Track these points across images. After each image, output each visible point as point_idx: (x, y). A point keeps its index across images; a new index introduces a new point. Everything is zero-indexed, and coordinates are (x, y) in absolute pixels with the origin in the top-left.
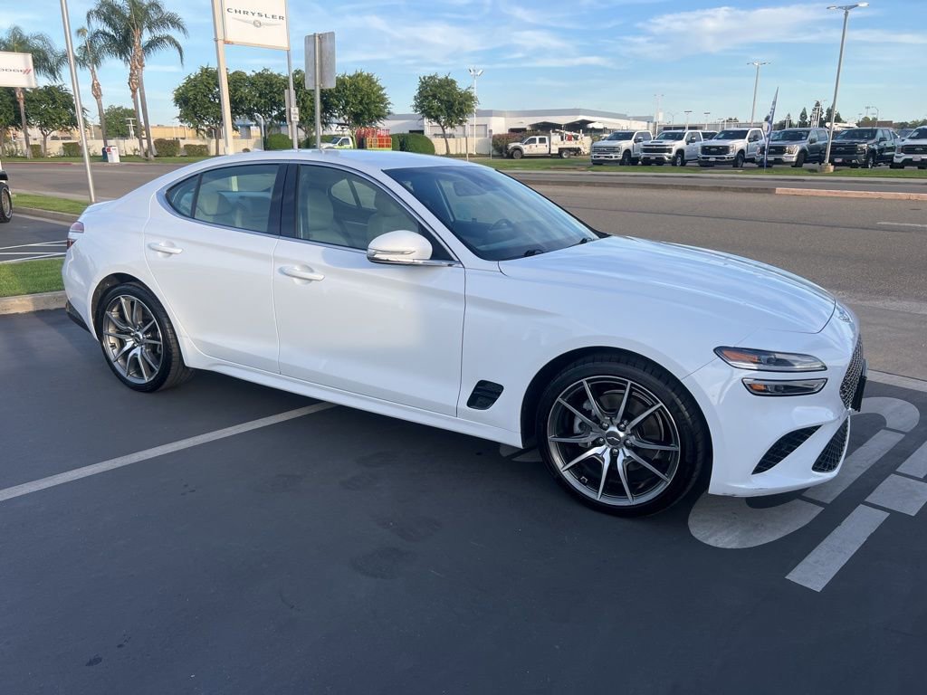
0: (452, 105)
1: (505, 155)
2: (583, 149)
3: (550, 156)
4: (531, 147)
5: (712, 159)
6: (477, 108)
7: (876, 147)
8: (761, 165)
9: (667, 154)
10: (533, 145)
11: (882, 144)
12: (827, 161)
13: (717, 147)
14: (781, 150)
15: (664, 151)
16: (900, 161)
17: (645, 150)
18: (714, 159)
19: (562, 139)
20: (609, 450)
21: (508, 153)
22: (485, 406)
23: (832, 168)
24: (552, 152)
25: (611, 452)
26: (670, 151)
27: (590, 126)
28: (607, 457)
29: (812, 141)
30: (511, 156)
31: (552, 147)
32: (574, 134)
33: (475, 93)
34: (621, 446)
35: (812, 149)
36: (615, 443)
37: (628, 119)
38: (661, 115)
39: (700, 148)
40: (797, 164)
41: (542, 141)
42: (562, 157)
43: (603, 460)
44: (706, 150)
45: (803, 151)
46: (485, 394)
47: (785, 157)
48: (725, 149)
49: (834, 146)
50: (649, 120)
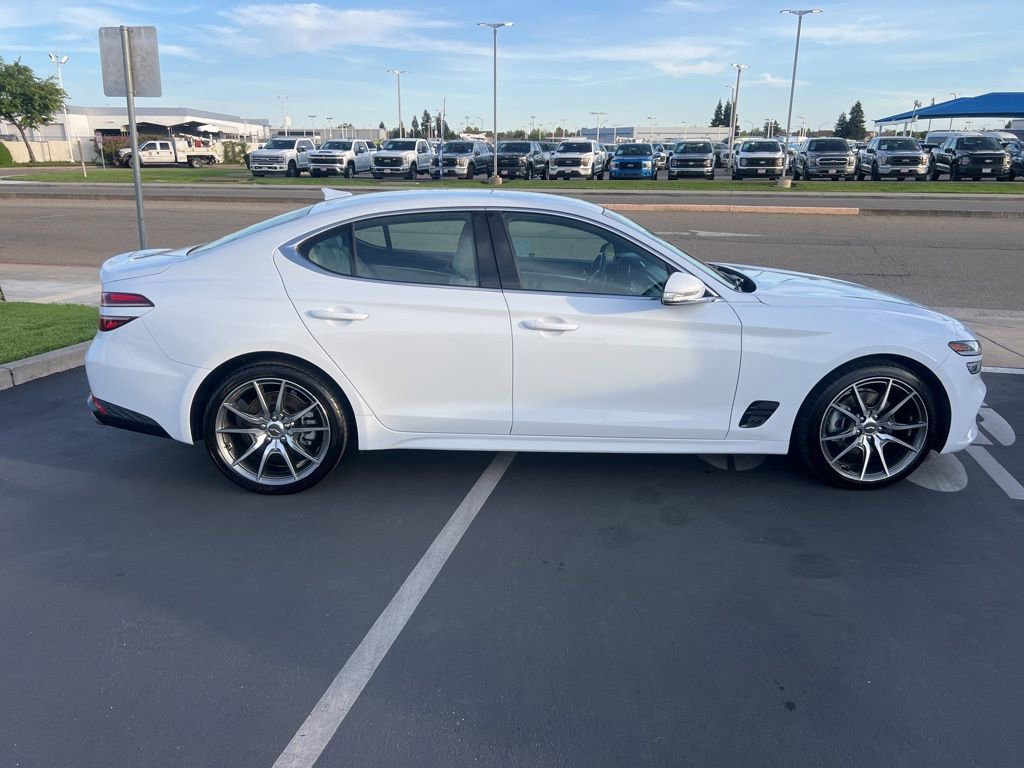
0: (31, 99)
1: (118, 163)
2: (217, 157)
3: (176, 164)
4: (150, 153)
5: (387, 170)
6: (66, 102)
7: (532, 160)
8: (436, 177)
9: (338, 165)
10: (154, 152)
11: (535, 157)
12: (495, 173)
13: (391, 158)
14: (452, 163)
15: (335, 161)
16: (555, 173)
17: (314, 161)
18: (389, 171)
19: (190, 146)
21: (121, 162)
22: (759, 423)
23: (501, 179)
24: (179, 160)
26: (341, 162)
27: (202, 129)
28: (867, 444)
29: (477, 154)
30: (126, 163)
31: (179, 155)
32: (203, 139)
33: (61, 85)
34: (874, 432)
35: (481, 161)
36: (872, 431)
37: (242, 121)
39: (372, 160)
40: (469, 176)
41: (164, 146)
42: (191, 166)
43: (865, 448)
44: (379, 161)
45: (471, 163)
46: (758, 413)
47: (458, 169)
48: (398, 161)
49: (500, 159)
50: (264, 123)
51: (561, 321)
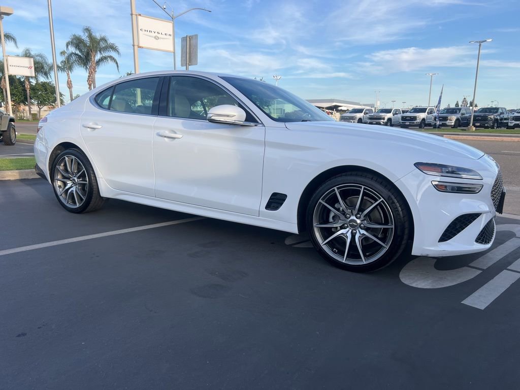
5: (407, 123)
7: (498, 118)
8: (435, 126)
9: (382, 120)
11: (502, 116)
12: (471, 124)
13: (410, 117)
14: (445, 119)
15: (381, 119)
16: (512, 125)
17: (370, 119)
18: (409, 124)
20: (350, 231)
22: (276, 208)
23: (474, 128)
25: (352, 231)
26: (384, 119)
27: (340, 108)
28: (349, 235)
29: (463, 114)
32: (331, 111)
34: (358, 228)
35: (463, 119)
36: (354, 227)
37: (360, 105)
38: (379, 102)
39: (400, 118)
40: (454, 127)
43: (347, 237)
44: (404, 118)
45: (457, 120)
46: (276, 201)
47: (448, 122)
48: (415, 118)
49: (475, 117)
50: (372, 106)
51: (175, 133)
